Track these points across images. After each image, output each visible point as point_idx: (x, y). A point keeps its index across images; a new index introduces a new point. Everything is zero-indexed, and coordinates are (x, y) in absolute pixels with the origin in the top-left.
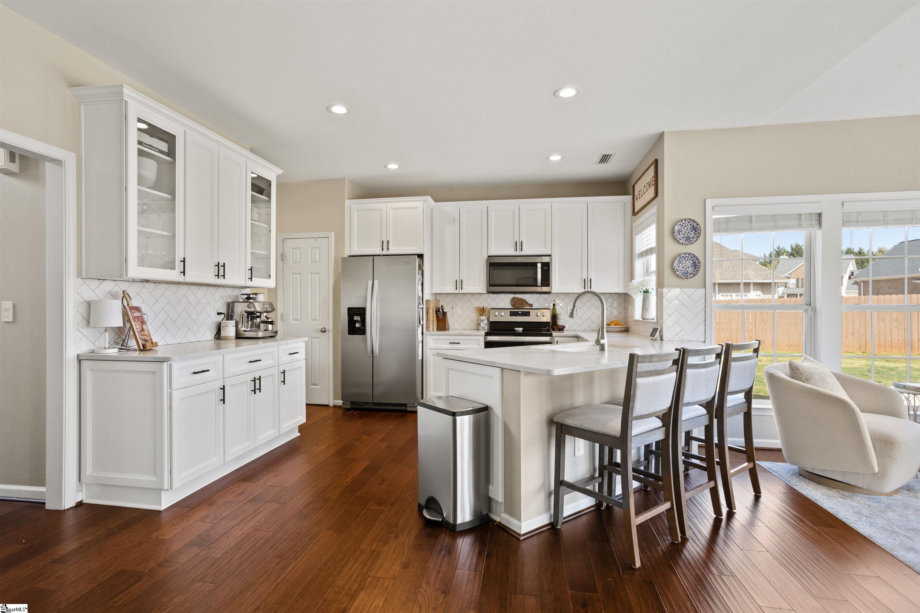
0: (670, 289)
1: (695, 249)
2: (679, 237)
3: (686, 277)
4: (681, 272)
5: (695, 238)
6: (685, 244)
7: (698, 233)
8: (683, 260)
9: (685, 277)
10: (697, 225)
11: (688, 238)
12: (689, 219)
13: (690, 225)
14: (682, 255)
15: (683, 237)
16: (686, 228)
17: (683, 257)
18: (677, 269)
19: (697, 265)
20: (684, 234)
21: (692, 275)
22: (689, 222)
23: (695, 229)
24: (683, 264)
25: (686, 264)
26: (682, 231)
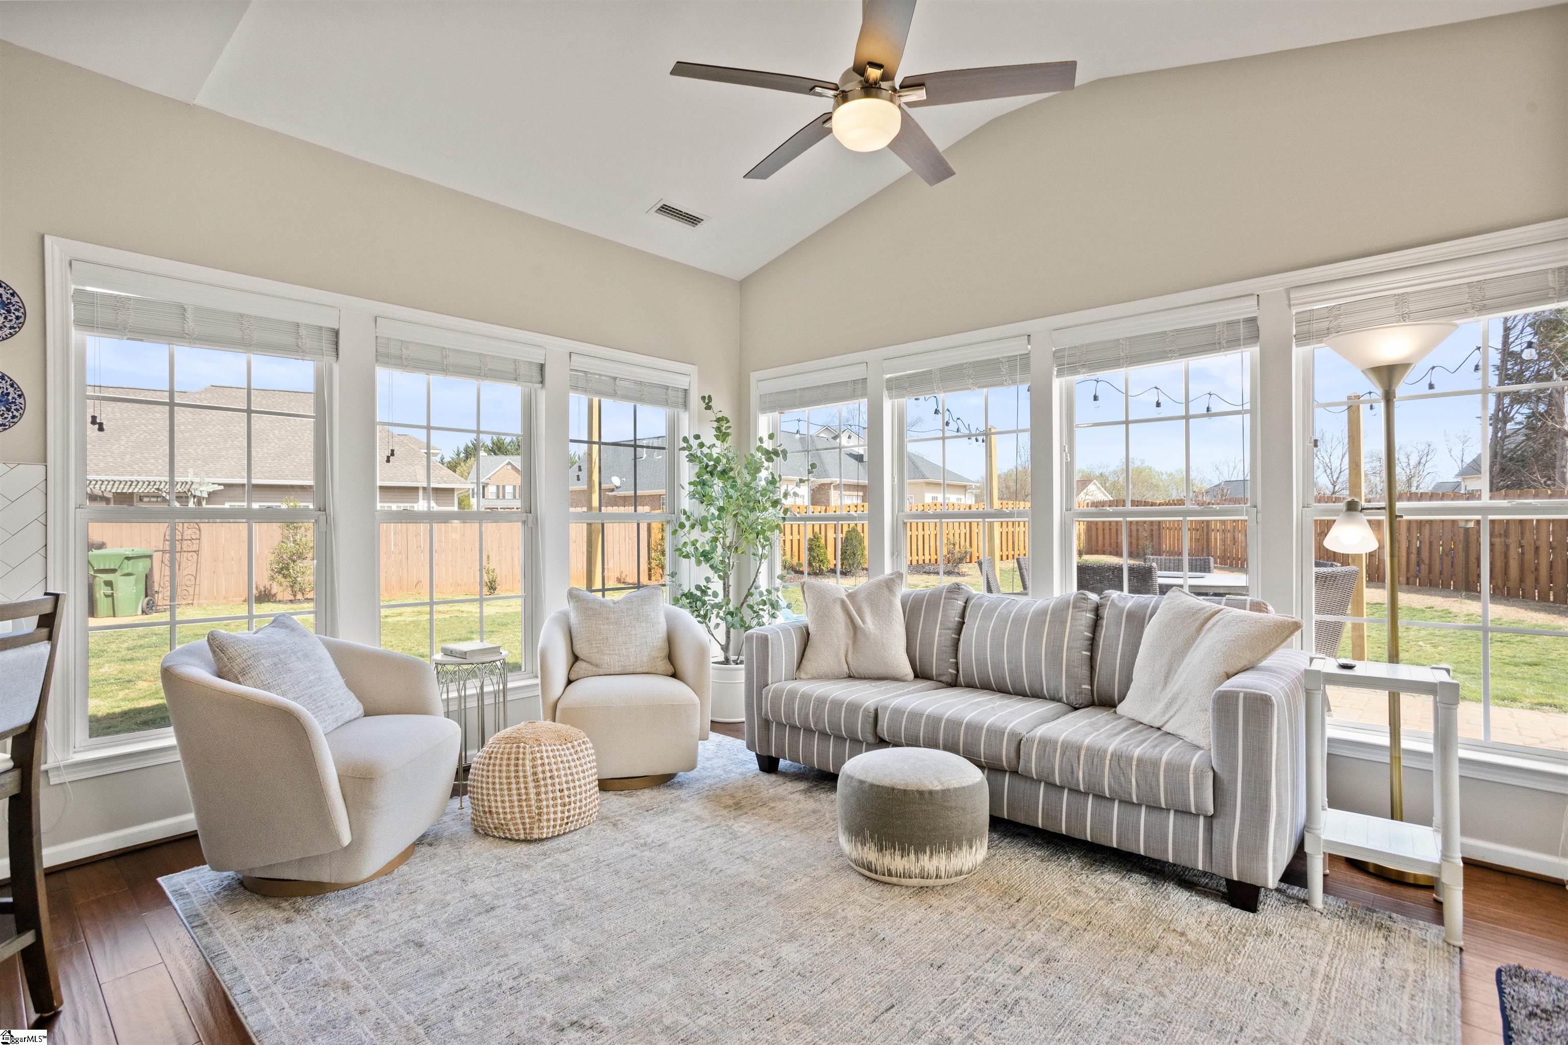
5: (6, 330)
7: (19, 318)
10: (18, 299)
19: (14, 402)
23: (5, 304)
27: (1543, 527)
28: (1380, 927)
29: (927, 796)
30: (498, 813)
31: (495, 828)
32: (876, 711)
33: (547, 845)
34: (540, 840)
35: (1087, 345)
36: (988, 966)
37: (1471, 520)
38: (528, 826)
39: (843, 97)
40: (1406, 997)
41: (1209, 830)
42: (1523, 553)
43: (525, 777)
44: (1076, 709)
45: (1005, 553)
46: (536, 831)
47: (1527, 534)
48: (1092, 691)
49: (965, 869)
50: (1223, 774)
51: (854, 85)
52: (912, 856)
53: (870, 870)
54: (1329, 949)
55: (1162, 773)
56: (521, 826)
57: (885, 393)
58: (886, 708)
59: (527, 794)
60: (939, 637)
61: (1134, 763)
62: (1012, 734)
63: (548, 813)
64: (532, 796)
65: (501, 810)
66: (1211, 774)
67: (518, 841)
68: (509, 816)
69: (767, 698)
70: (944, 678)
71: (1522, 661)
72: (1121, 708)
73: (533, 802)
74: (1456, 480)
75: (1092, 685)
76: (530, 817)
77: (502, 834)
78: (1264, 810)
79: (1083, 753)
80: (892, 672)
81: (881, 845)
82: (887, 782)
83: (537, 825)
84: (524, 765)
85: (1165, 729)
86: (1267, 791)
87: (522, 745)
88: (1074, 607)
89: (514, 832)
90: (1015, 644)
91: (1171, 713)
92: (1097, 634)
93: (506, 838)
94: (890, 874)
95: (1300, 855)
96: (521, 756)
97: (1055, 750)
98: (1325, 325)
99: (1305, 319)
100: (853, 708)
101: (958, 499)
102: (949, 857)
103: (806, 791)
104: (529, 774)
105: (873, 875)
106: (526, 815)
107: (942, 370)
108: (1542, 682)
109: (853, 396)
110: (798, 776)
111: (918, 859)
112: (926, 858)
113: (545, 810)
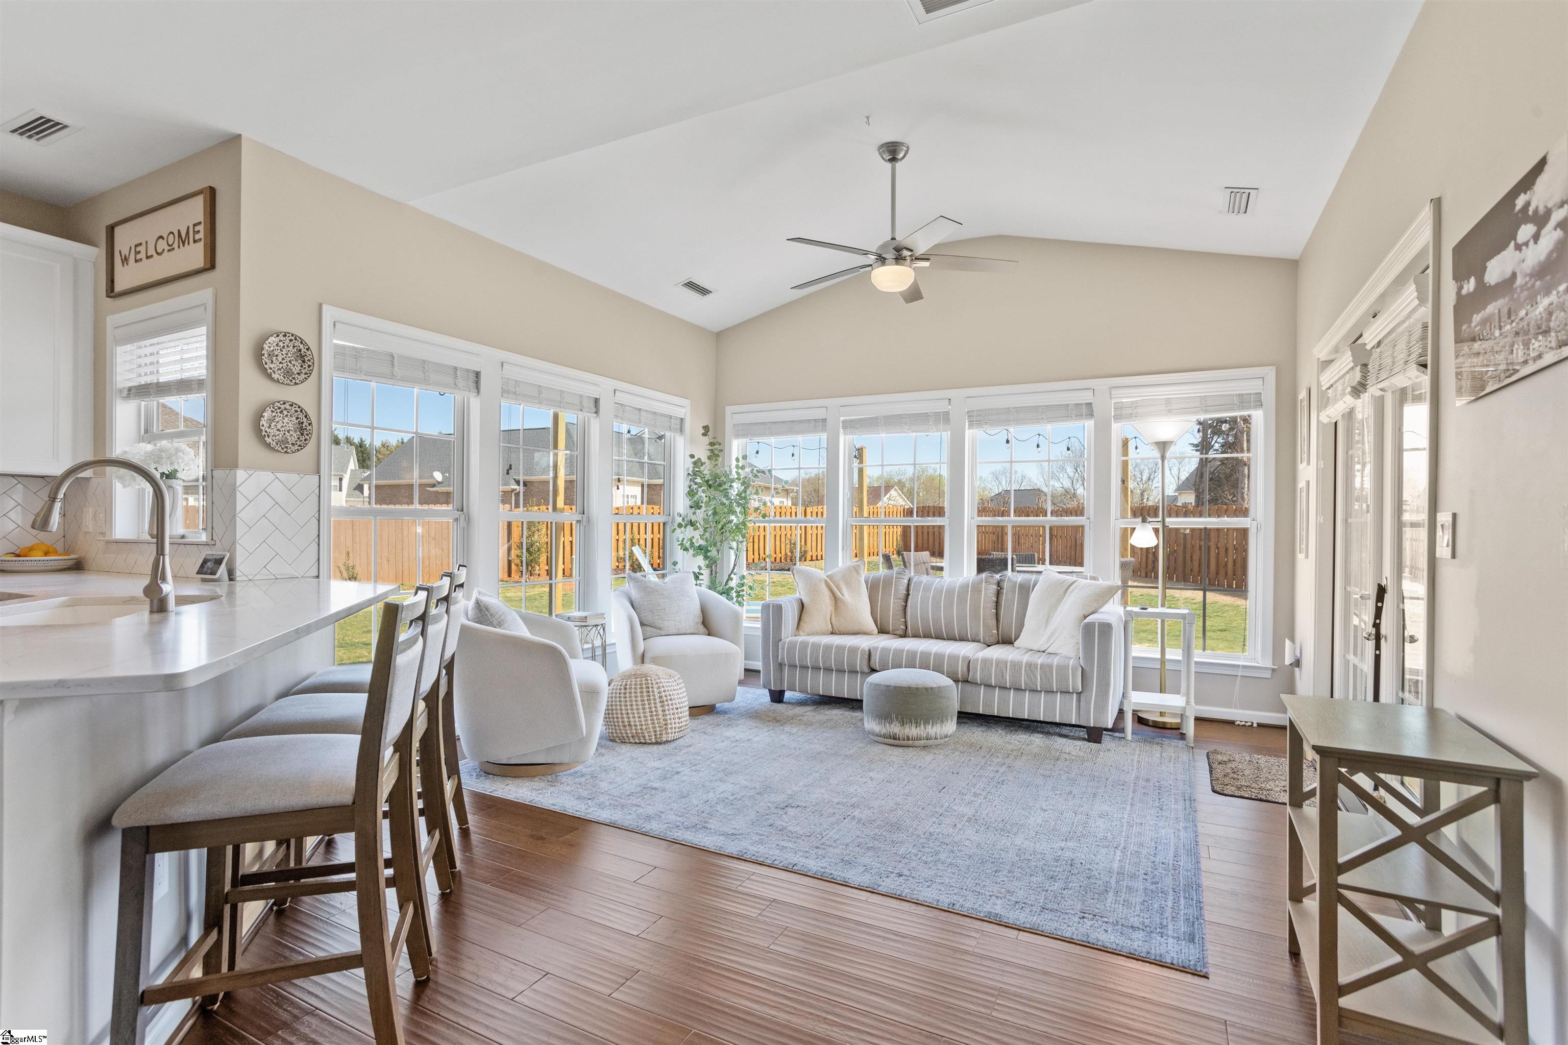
0: (250, 472)
1: (301, 395)
2: (272, 366)
3: (285, 450)
4: (274, 438)
5: (303, 376)
6: (283, 383)
7: (309, 366)
8: (279, 415)
9: (283, 449)
10: (307, 349)
11: (288, 372)
12: (292, 335)
13: (294, 347)
14: (278, 404)
15: (279, 369)
16: (284, 352)
17: (279, 408)
18: (266, 432)
19: (306, 429)
20: (281, 363)
21: (296, 447)
22: (291, 340)
23: (302, 356)
24: (278, 422)
25: (283, 423)
26: (277, 356)
27: (1230, 533)
28: (1158, 744)
29: (930, 690)
30: (636, 726)
31: (633, 737)
32: (870, 651)
33: (673, 745)
34: (667, 742)
35: (989, 410)
36: (981, 771)
37: (1187, 528)
38: (658, 733)
39: (882, 260)
40: (1172, 764)
41: (1079, 700)
42: (1218, 553)
43: (655, 700)
44: (989, 646)
45: (872, 551)
46: (664, 736)
47: (1221, 539)
48: (998, 634)
49: (949, 734)
50: (1087, 669)
51: (890, 255)
52: (922, 727)
53: (895, 739)
54: (1137, 752)
55: (1054, 671)
56: (653, 733)
57: (841, 430)
58: (876, 648)
59: (656, 711)
60: (894, 604)
61: (1039, 667)
62: (964, 658)
63: (671, 724)
64: (660, 712)
65: (638, 723)
66: (1080, 669)
67: (652, 744)
68: (644, 727)
69: (783, 649)
70: (898, 632)
71: (1217, 628)
72: (1016, 644)
73: (661, 717)
74: (1174, 494)
75: (998, 631)
76: (659, 727)
77: (637, 741)
78: (1108, 685)
79: (1009, 664)
80: (865, 629)
81: (903, 722)
82: (905, 684)
83: (664, 732)
84: (653, 691)
85: (1049, 651)
86: (1109, 675)
87: (649, 678)
88: (986, 582)
89: (647, 738)
90: (949, 606)
91: (1052, 641)
92: (1000, 599)
93: (640, 743)
94: (908, 739)
95: (1121, 712)
96: (650, 685)
97: (992, 664)
98: (1129, 411)
99: (1119, 407)
100: (853, 650)
101: (781, 502)
102: (941, 726)
103: (814, 710)
104: (657, 697)
105: (896, 742)
106: (657, 725)
107: (885, 417)
108: (1228, 641)
109: (815, 430)
110: (802, 703)
111: (925, 728)
112: (930, 727)
113: (669, 721)
